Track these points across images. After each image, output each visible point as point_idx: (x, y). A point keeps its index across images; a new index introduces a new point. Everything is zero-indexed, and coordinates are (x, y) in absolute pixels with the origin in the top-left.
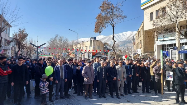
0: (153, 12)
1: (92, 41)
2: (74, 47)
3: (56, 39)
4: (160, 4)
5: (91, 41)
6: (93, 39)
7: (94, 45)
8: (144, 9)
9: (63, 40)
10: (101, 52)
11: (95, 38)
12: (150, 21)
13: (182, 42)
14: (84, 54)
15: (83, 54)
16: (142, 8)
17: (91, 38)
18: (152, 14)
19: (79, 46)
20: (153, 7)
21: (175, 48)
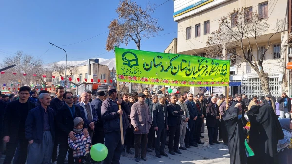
0: (190, 27)
1: (92, 66)
4: (200, 16)
5: (90, 64)
6: (94, 62)
7: (95, 72)
8: (178, 21)
10: (106, 83)
11: (97, 61)
12: (187, 39)
15: (78, 86)
16: (175, 19)
17: (90, 60)
18: (189, 29)
20: (191, 20)
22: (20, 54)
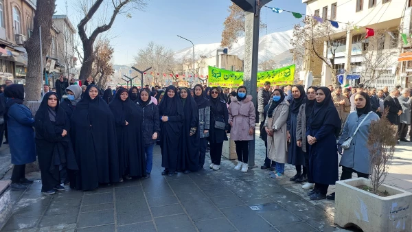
1: (220, 57)
2: (186, 68)
3: (150, 51)
5: (218, 56)
6: (222, 53)
7: (223, 64)
8: (307, 3)
9: (162, 53)
11: (225, 51)
13: (354, 60)
14: (205, 81)
15: (203, 81)
17: (218, 51)
19: (196, 67)
21: (342, 70)
22: (151, 45)
